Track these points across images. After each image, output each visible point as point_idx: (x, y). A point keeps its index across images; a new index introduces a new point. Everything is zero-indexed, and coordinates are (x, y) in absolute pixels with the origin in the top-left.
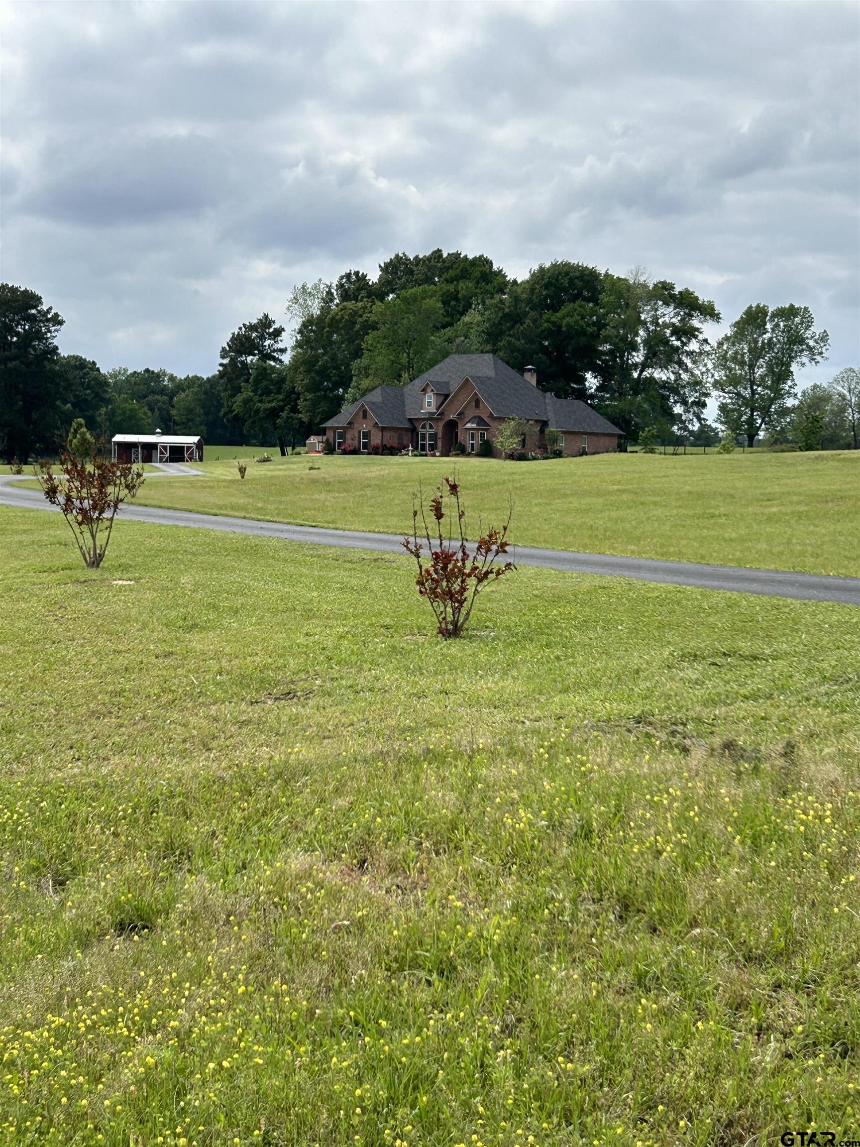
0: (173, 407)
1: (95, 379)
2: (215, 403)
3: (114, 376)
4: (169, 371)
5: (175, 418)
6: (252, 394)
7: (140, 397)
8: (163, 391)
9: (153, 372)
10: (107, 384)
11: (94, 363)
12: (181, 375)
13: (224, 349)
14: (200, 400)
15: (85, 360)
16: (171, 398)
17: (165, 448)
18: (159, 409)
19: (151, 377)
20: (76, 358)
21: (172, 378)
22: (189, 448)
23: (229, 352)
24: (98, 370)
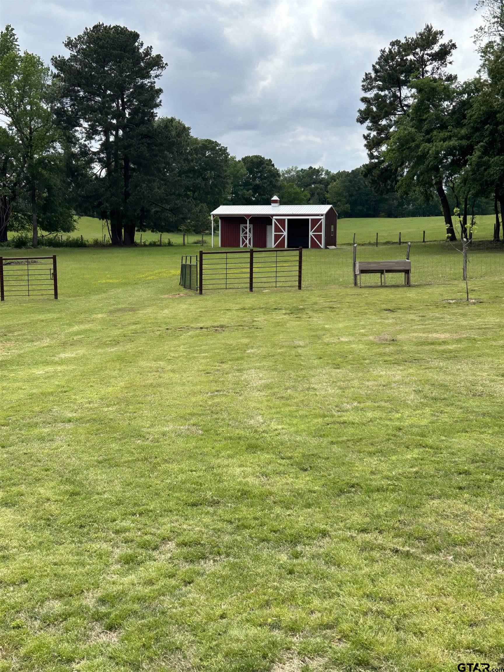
0: (327, 192)
1: (270, 171)
2: (357, 188)
3: (288, 172)
4: (325, 168)
5: (329, 199)
6: (413, 130)
7: (305, 186)
8: (321, 181)
9: (315, 169)
10: (279, 175)
11: (270, 161)
12: (334, 171)
13: (367, 77)
14: (346, 186)
15: (264, 158)
16: (326, 186)
17: (282, 222)
18: (318, 194)
19: (313, 172)
20: (257, 157)
21: (328, 173)
22: (315, 222)
23: (376, 80)
24: (273, 165)
